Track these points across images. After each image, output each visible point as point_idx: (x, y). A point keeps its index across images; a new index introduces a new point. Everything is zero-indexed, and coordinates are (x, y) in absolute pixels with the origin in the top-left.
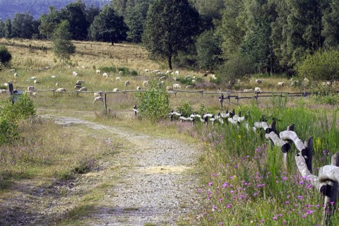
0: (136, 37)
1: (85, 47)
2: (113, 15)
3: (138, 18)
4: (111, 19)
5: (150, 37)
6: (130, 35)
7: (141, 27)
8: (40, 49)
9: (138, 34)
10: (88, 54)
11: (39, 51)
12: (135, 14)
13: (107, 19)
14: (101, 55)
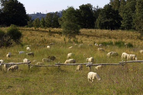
0: (127, 25)
1: (91, 32)
2: (111, 9)
3: (128, 12)
4: (109, 12)
5: (140, 19)
6: (123, 24)
7: (131, 18)
8: (57, 33)
9: (129, 23)
10: (93, 36)
11: (57, 34)
12: (126, 10)
13: (106, 12)
14: (103, 36)
